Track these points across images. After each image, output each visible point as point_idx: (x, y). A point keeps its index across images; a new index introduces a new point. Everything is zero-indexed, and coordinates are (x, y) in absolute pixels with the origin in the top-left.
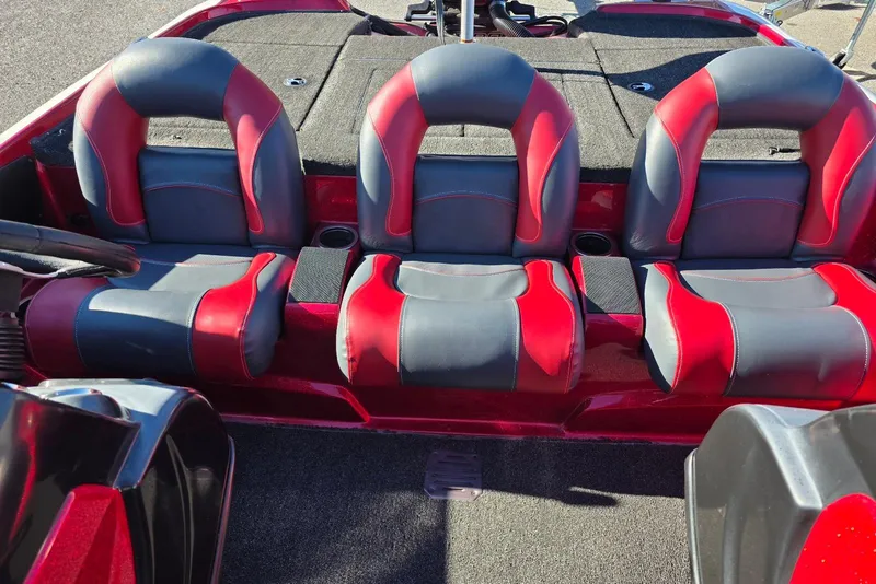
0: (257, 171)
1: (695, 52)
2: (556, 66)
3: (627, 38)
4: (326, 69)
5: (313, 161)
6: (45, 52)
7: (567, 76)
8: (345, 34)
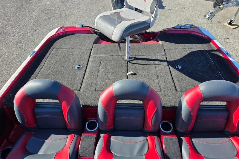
0: (68, 116)
1: (193, 50)
2: (153, 58)
3: (173, 44)
4: (87, 60)
5: (85, 105)
6: (7, 25)
7: (156, 62)
8: (92, 44)
